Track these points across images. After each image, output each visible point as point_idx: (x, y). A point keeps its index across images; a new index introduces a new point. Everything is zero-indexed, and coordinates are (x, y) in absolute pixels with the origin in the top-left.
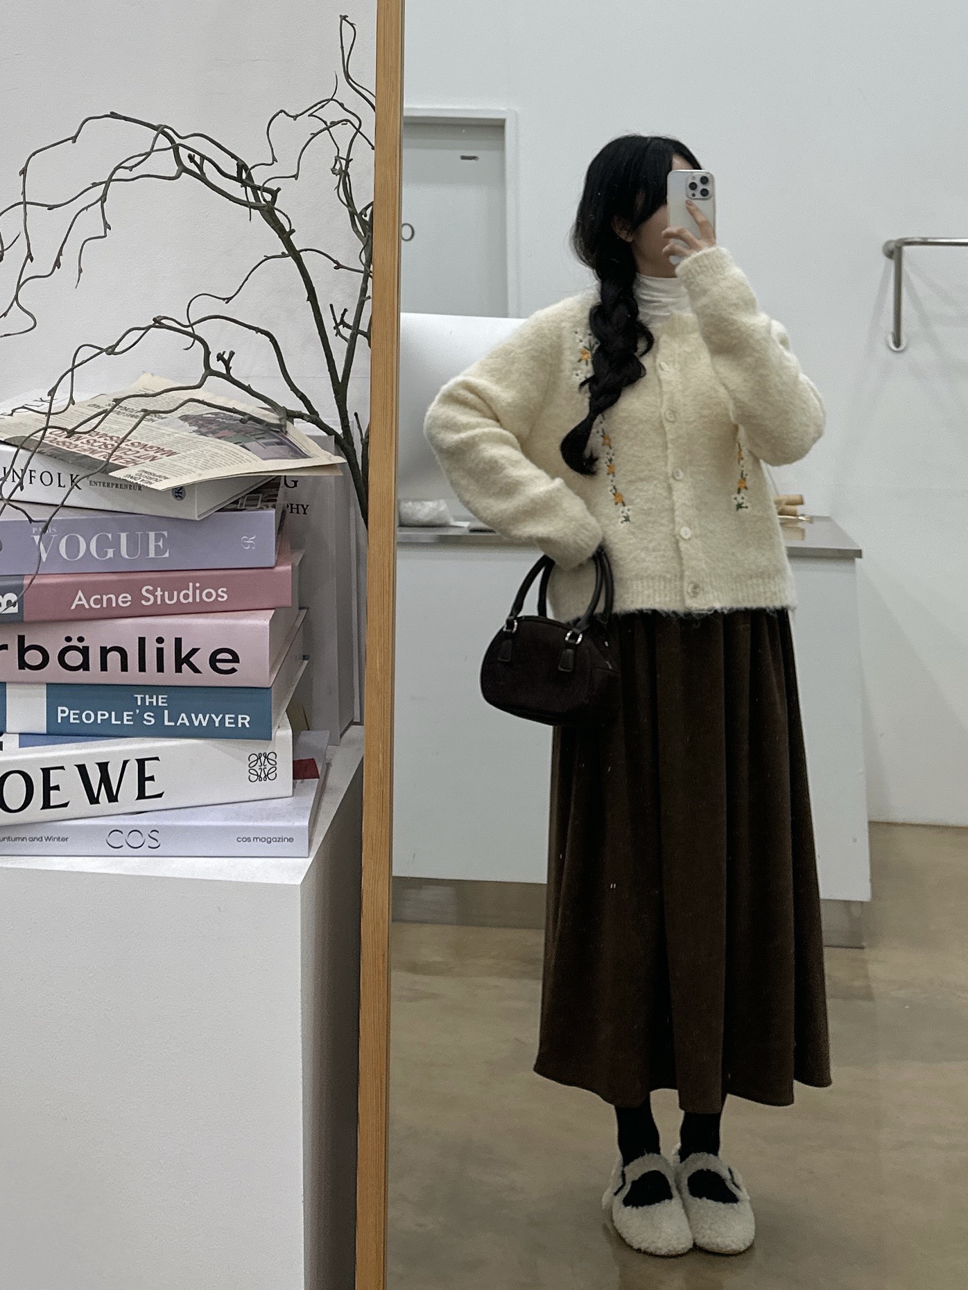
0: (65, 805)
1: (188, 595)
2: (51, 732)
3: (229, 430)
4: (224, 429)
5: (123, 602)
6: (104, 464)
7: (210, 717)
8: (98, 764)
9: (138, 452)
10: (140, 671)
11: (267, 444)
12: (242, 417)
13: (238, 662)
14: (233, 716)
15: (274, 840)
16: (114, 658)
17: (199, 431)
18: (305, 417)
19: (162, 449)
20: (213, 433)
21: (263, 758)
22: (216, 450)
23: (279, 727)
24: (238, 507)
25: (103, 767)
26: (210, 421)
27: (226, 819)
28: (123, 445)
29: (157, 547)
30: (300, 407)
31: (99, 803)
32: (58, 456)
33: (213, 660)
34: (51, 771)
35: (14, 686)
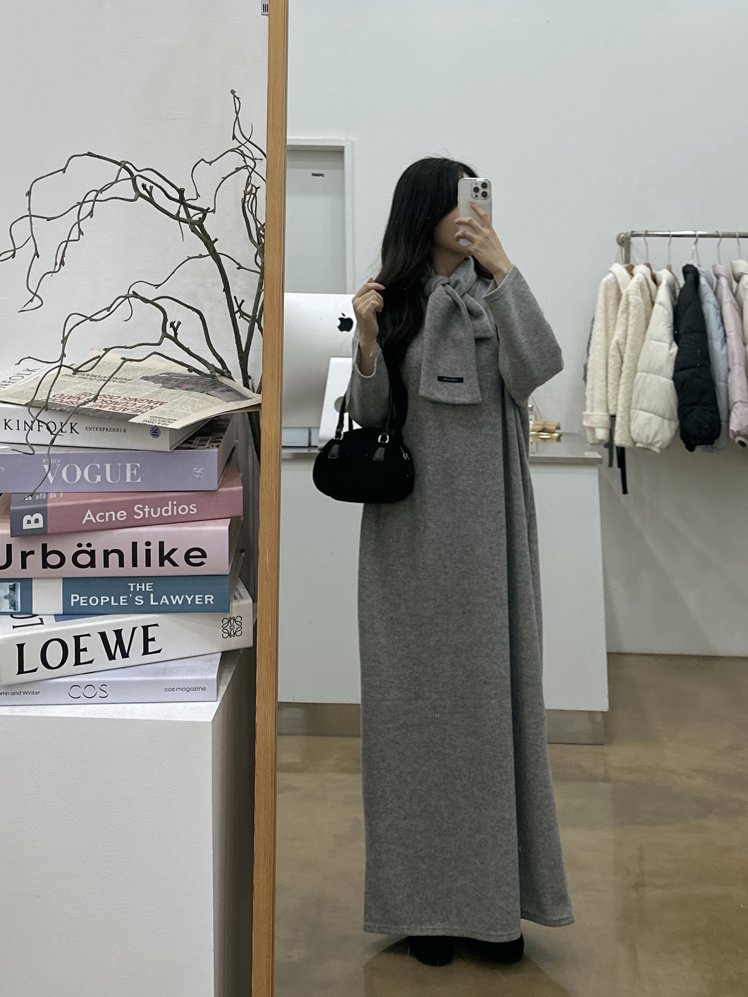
0: (91, 662)
2: (66, 613)
5: (120, 517)
7: (185, 597)
13: (206, 557)
14: (202, 596)
16: (114, 558)
21: (232, 621)
24: (190, 446)
25: (118, 633)
29: (132, 474)
31: (115, 659)
33: (187, 557)
34: (81, 638)
35: (39, 581)
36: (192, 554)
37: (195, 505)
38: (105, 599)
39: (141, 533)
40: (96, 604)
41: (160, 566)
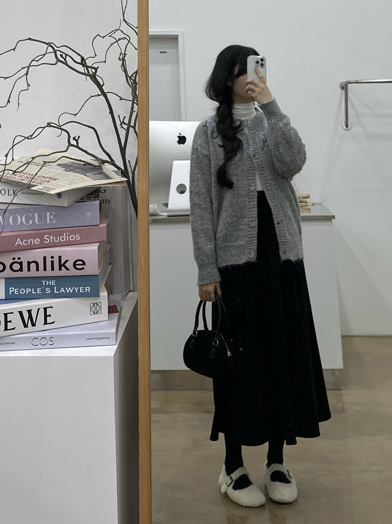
0: (14, 329)
1: (64, 238)
2: (7, 298)
3: (79, 169)
4: (77, 168)
5: (37, 242)
6: (28, 185)
7: (74, 289)
8: (28, 311)
9: (42, 179)
10: (44, 270)
11: (95, 174)
12: (83, 163)
13: (85, 265)
14: (83, 288)
15: (102, 338)
16: (33, 266)
17: (66, 170)
18: (109, 163)
19: (51, 178)
20: (72, 170)
21: (96, 305)
22: (74, 177)
23: (102, 292)
24: (84, 200)
25: (29, 312)
26: (70, 166)
27: (81, 331)
28: (35, 177)
29: (50, 218)
30: (106, 158)
31: (28, 327)
32: (8, 182)
33: (75, 265)
34: (8, 315)
36: (77, 263)
37: (79, 235)
38: (29, 290)
39: (49, 251)
40: (24, 292)
41: (59, 270)
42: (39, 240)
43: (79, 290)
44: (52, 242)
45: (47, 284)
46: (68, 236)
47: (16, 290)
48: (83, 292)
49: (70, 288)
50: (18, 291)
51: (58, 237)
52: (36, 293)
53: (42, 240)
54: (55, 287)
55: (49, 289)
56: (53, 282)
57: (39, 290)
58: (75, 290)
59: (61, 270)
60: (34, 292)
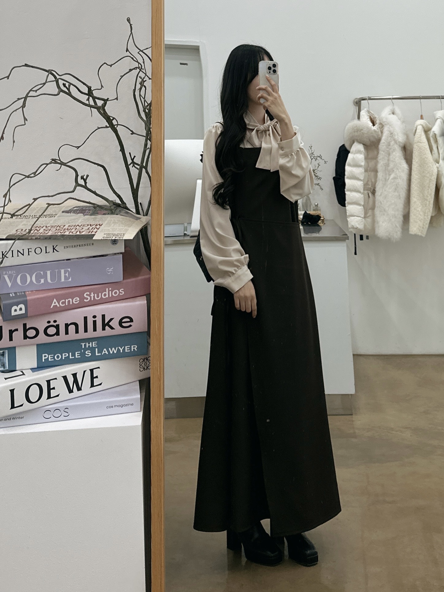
1: (106, 294)
2: (39, 366)
7: (118, 349)
10: (85, 332)
13: (133, 322)
14: (129, 346)
16: (72, 328)
21: (145, 360)
30: (118, 201)
31: (73, 392)
33: (121, 323)
35: (21, 348)
36: (124, 321)
37: (123, 289)
38: (66, 355)
39: (89, 310)
40: (59, 359)
41: (103, 330)
42: (78, 299)
43: (124, 349)
44: (92, 299)
45: (87, 347)
46: (110, 292)
47: (51, 357)
48: (129, 351)
49: (113, 349)
50: (52, 358)
51: (100, 294)
52: (73, 357)
53: (82, 298)
54: (97, 349)
55: (90, 351)
56: (95, 343)
57: (77, 354)
58: (120, 350)
59: (105, 330)
60: (72, 357)
